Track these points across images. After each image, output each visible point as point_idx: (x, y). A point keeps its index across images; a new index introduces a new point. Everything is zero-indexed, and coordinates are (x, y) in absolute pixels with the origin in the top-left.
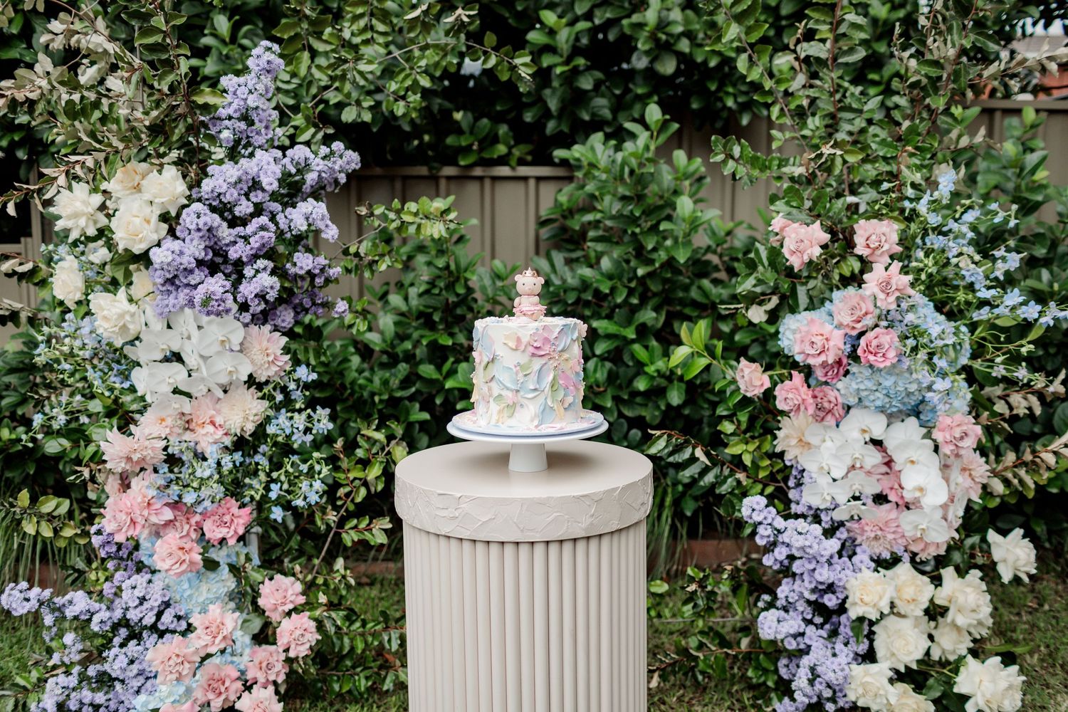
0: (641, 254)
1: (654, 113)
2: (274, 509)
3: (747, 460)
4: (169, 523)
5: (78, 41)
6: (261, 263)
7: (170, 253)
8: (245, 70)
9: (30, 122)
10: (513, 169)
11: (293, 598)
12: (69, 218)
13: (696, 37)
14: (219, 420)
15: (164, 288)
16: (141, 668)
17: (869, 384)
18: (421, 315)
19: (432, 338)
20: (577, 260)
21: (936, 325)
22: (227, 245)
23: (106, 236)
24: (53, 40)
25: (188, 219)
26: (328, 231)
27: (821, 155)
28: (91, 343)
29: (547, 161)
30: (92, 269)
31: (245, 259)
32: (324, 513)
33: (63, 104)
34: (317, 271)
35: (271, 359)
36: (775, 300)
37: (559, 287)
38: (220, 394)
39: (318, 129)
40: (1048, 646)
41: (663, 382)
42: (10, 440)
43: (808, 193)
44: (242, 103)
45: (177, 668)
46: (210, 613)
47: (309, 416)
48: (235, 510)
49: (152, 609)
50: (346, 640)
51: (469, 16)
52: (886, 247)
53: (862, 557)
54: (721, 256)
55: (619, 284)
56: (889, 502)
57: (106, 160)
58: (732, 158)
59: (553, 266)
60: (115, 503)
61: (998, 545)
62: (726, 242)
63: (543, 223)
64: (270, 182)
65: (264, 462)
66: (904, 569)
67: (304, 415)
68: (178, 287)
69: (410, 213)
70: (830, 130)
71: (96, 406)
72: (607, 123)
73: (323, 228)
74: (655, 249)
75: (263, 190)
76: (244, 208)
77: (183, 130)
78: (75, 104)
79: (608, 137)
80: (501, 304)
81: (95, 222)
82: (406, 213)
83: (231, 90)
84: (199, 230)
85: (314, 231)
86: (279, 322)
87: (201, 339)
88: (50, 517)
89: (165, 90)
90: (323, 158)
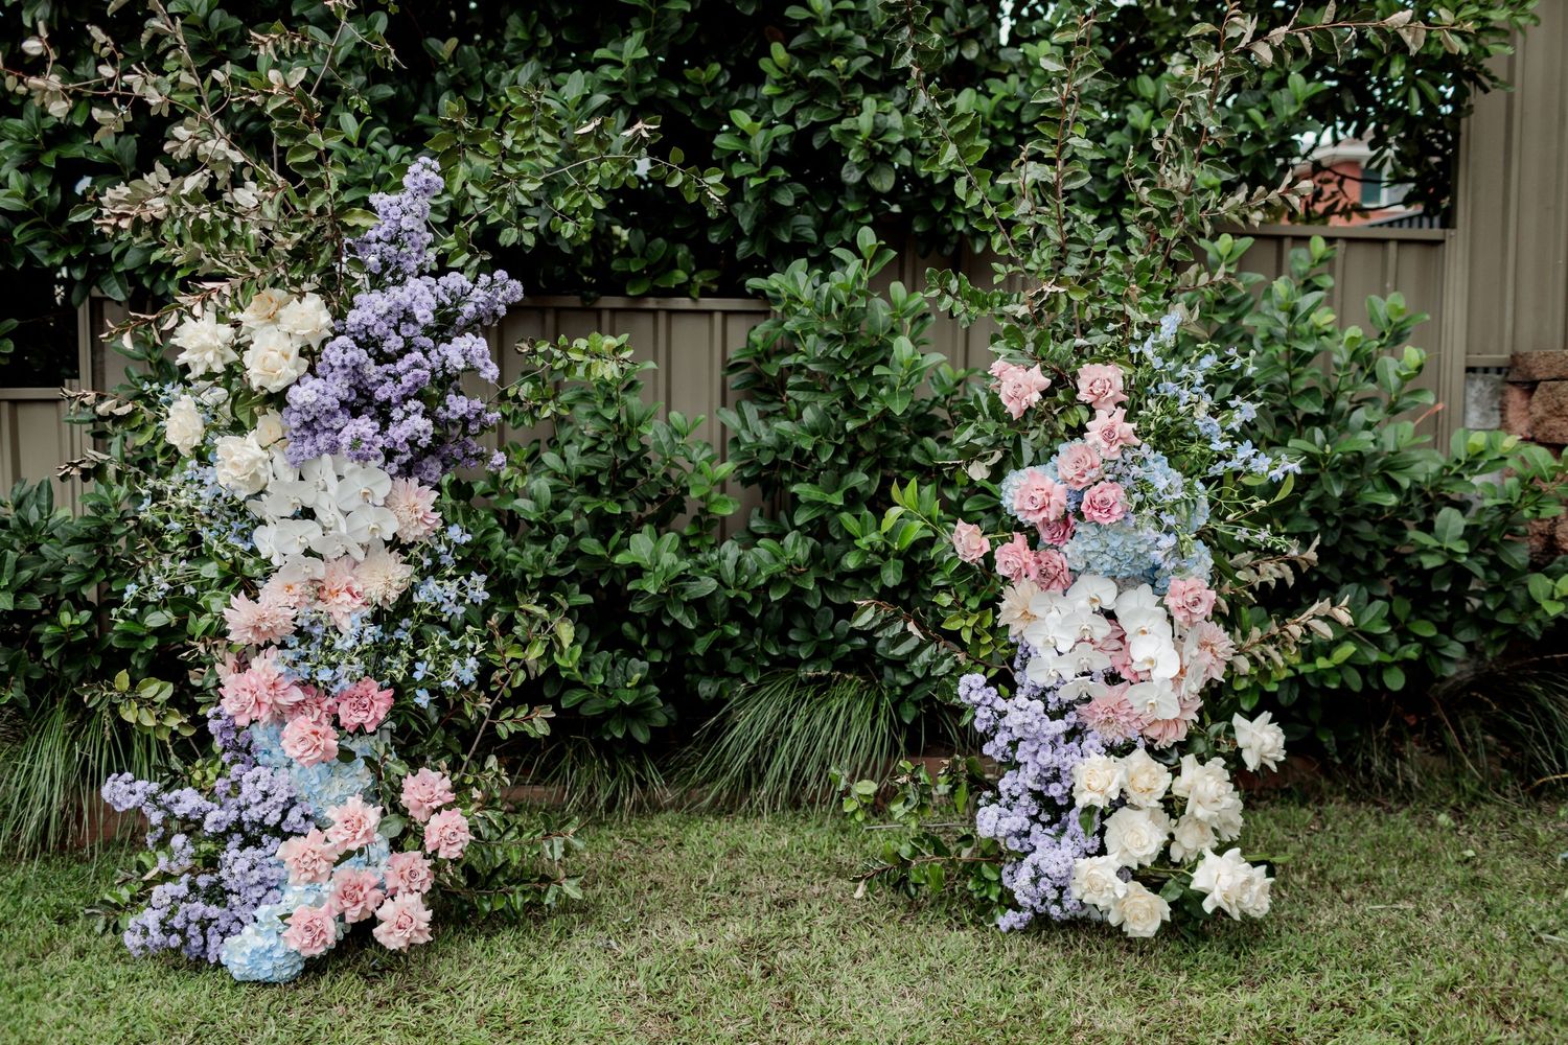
0: (852, 406)
1: (867, 237)
2: (418, 692)
3: (967, 637)
4: (298, 707)
6: (412, 404)
7: (312, 392)
8: (399, 187)
10: (695, 300)
11: (440, 794)
12: (193, 351)
13: (919, 147)
14: (356, 588)
15: (299, 434)
16: (262, 875)
17: (1095, 546)
18: (581, 479)
19: (596, 506)
20: (774, 414)
21: (1163, 477)
22: (373, 384)
24: (178, 148)
25: (334, 353)
26: (487, 370)
27: (1041, 294)
28: (208, 497)
29: (740, 292)
30: (207, 412)
31: (394, 401)
32: (476, 699)
33: (191, 224)
34: (472, 417)
35: (420, 516)
36: (998, 455)
37: (751, 446)
38: (359, 555)
39: (474, 255)
40: (1321, 864)
41: (875, 559)
43: (1031, 334)
44: (393, 225)
45: (314, 866)
46: (349, 807)
47: (461, 585)
48: (374, 691)
49: (276, 806)
50: (499, 852)
51: (649, 131)
52: (1111, 393)
53: (1092, 742)
54: (950, 410)
55: (824, 441)
56: (1123, 680)
57: (243, 286)
58: (949, 293)
59: (744, 420)
60: (237, 682)
61: (1244, 730)
62: (957, 393)
63: (733, 368)
64: (424, 314)
65: (407, 638)
66: (1139, 756)
67: (455, 584)
68: (315, 433)
69: (578, 350)
70: (1059, 263)
71: (210, 570)
72: (812, 246)
73: (481, 367)
74: (867, 399)
75: (416, 322)
76: (393, 343)
77: (329, 255)
78: (204, 222)
79: (812, 264)
80: (679, 467)
81: (223, 357)
82: (574, 351)
83: (382, 209)
84: (344, 366)
85: (472, 370)
86: (425, 476)
87: (340, 492)
88: (151, 703)
89: (313, 211)
90: (484, 288)
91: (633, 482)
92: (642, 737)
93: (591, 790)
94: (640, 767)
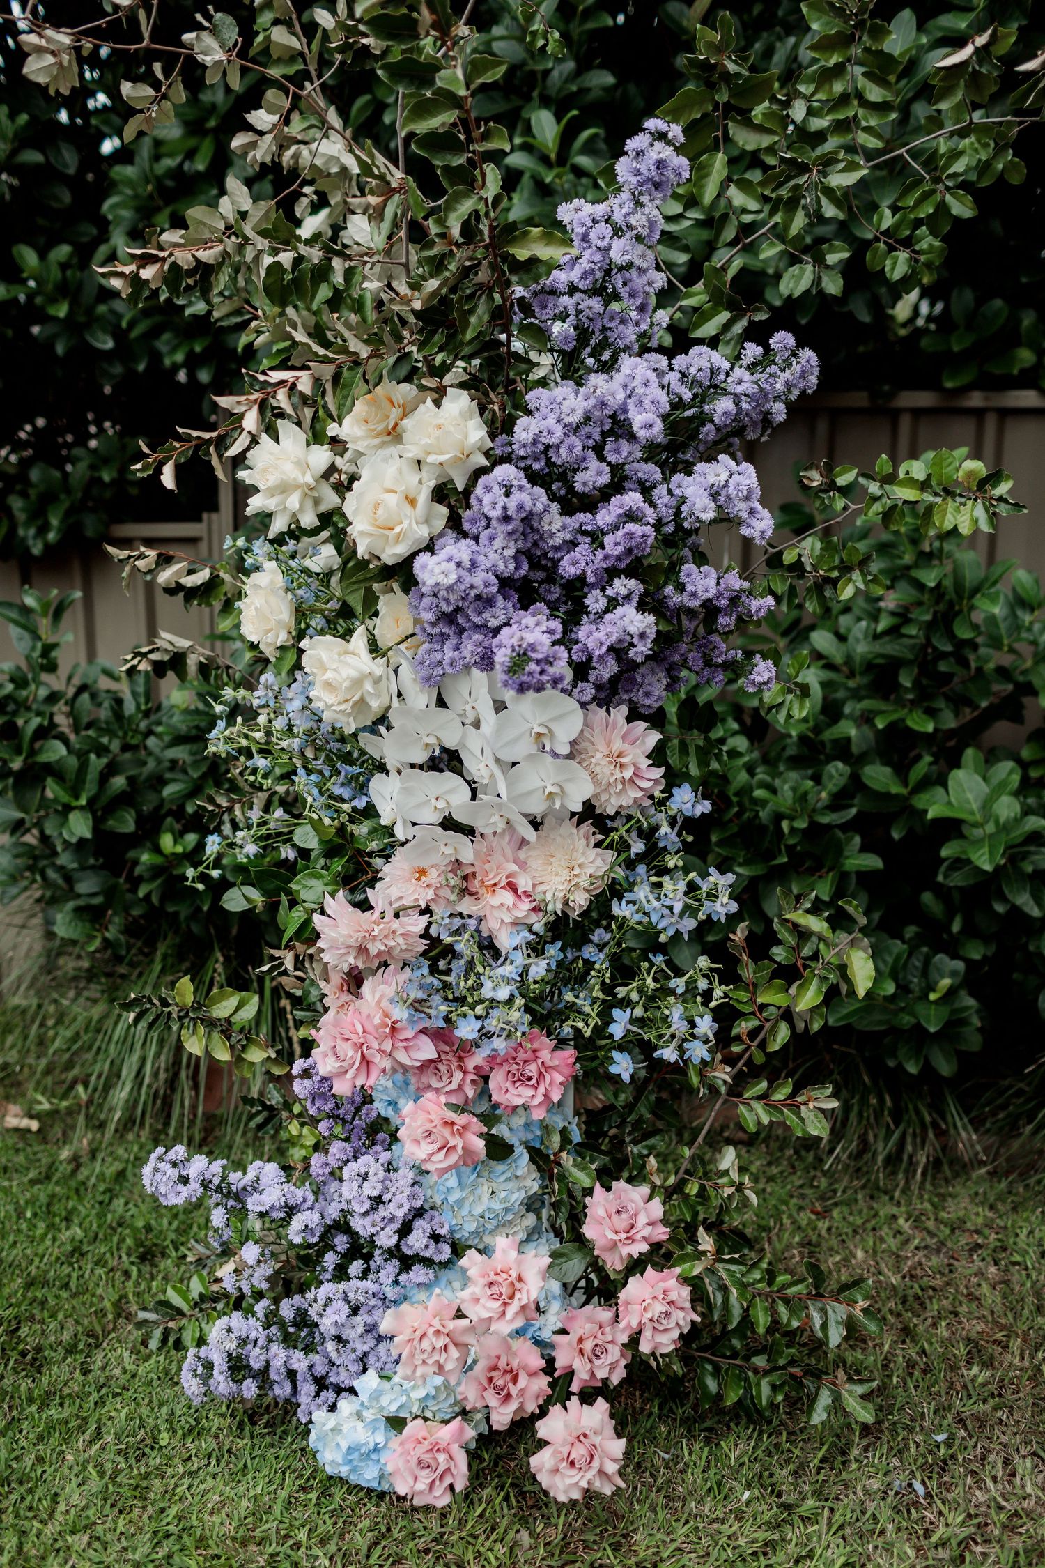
2: (616, 1055)
4: (428, 1065)
5: (296, 156)
6: (622, 586)
7: (452, 565)
8: (609, 183)
9: (209, 313)
11: (647, 1231)
12: (272, 492)
14: (523, 883)
15: (436, 630)
16: (370, 1321)
19: (895, 717)
22: (557, 548)
23: (335, 524)
24: (254, 145)
25: (488, 498)
26: (754, 522)
28: (301, 725)
30: (308, 585)
31: (591, 578)
33: (263, 274)
34: (724, 603)
35: (628, 774)
38: (529, 833)
39: (737, 313)
42: (174, 854)
44: (598, 257)
45: (436, 1357)
46: (498, 1255)
47: (693, 885)
48: (547, 1053)
49: (392, 1219)
57: (336, 378)
60: (337, 1024)
64: (648, 421)
65: (601, 960)
67: (683, 882)
68: (461, 631)
69: (910, 482)
71: (308, 836)
73: (744, 515)
75: (632, 437)
76: (593, 476)
77: (486, 318)
78: (285, 270)
81: (317, 502)
82: (902, 484)
83: (579, 230)
84: (506, 519)
85: (725, 520)
86: (639, 697)
87: (499, 729)
88: (225, 1028)
89: (456, 232)
90: (751, 368)
91: (948, 677)
92: (945, 1068)
93: (863, 1141)
94: (939, 1109)
